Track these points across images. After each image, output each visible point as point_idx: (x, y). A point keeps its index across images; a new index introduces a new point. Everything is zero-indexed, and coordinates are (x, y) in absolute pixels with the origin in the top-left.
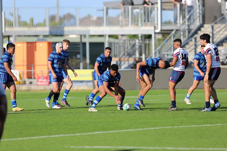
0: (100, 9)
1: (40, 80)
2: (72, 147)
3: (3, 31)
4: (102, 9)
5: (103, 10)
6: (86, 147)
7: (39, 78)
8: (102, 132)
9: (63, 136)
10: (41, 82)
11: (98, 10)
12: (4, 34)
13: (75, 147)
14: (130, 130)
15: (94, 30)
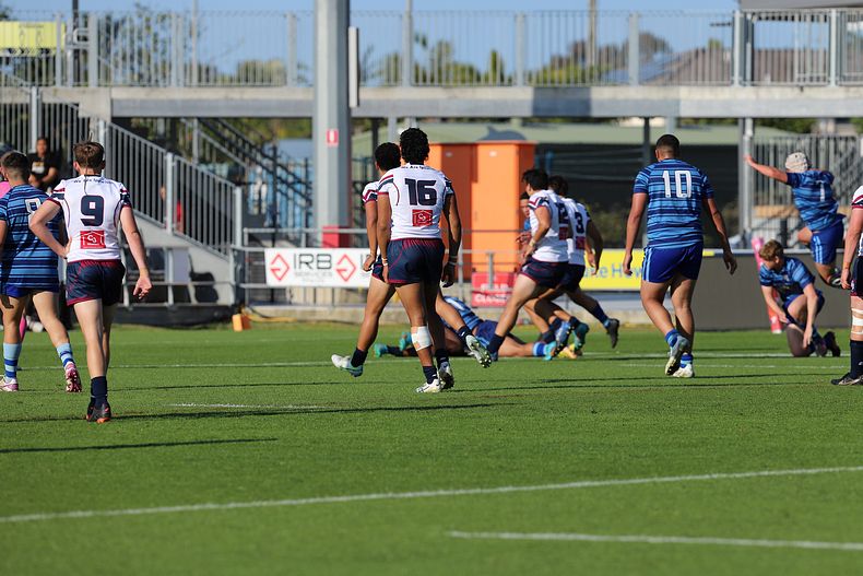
0: (720, 20)
1: (484, 287)
2: (455, 534)
3: (353, 103)
4: (728, 19)
5: (732, 24)
6: (506, 536)
7: (483, 279)
8: (596, 483)
9: (449, 496)
10: (486, 294)
11: (712, 25)
12: (356, 113)
13: (466, 535)
14: (707, 477)
15: (696, 99)
